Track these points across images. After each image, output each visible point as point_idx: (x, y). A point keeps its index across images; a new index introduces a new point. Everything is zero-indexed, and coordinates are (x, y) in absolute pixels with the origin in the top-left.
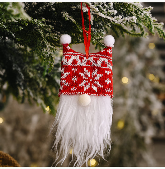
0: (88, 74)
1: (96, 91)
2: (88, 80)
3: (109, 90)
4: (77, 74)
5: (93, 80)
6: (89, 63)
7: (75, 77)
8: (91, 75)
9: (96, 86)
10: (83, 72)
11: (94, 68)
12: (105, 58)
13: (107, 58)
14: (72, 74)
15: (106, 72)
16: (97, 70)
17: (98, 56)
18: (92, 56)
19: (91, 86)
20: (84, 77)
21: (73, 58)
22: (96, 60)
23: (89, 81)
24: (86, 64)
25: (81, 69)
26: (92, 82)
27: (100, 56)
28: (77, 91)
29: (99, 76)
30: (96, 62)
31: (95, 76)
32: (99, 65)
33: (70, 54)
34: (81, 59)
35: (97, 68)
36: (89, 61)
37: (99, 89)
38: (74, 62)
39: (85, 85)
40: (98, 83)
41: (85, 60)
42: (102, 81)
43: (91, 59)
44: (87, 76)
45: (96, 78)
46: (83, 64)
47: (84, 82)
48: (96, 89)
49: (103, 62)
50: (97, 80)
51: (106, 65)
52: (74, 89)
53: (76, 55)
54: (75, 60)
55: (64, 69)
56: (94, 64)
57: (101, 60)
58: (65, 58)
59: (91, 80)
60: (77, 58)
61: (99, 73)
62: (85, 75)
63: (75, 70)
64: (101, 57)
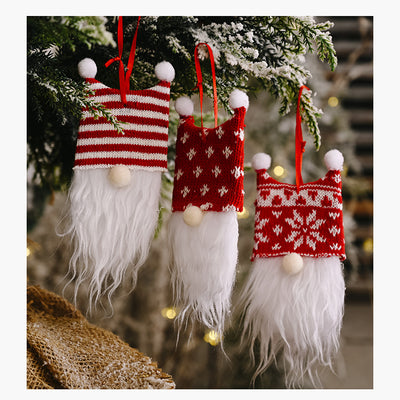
0: (300, 220)
1: (314, 249)
2: (301, 229)
3: (336, 247)
4: (281, 222)
5: (310, 230)
6: (301, 200)
7: (277, 227)
8: (305, 221)
9: (314, 239)
10: (292, 217)
11: (310, 209)
12: (328, 190)
13: (331, 190)
14: (274, 222)
15: (331, 215)
16: (314, 212)
17: (315, 188)
18: (306, 188)
19: (305, 240)
20: (294, 226)
21: (273, 193)
22: (313, 195)
23: (302, 233)
24: (297, 202)
25: (288, 212)
26: (308, 233)
27: (319, 188)
28: (281, 250)
29: (320, 222)
30: (314, 199)
31: (312, 223)
32: (317, 203)
33: (268, 187)
34: (288, 194)
35: (315, 208)
36: (300, 197)
37: (319, 244)
38: (277, 200)
39: (296, 239)
40: (316, 235)
41: (295, 195)
42: (323, 230)
43: (304, 194)
44: (299, 224)
45: (313, 227)
46: (290, 203)
47: (294, 234)
48: (313, 245)
49: (326, 197)
50: (315, 230)
51: (330, 203)
52: (276, 247)
53: (280, 188)
54: (277, 197)
55: (259, 213)
56: (310, 202)
57: (321, 194)
58: (261, 195)
59: (305, 231)
60: (281, 193)
61: (318, 217)
62: (296, 222)
63: (277, 214)
64: (322, 189)
